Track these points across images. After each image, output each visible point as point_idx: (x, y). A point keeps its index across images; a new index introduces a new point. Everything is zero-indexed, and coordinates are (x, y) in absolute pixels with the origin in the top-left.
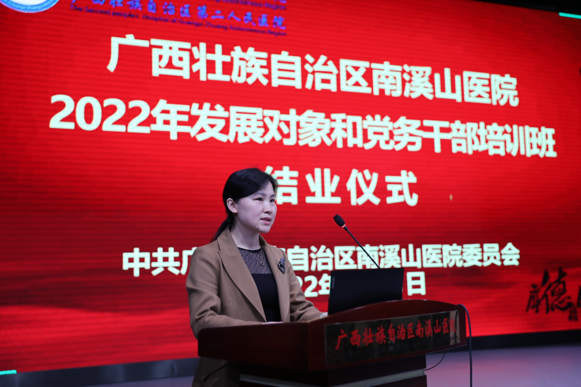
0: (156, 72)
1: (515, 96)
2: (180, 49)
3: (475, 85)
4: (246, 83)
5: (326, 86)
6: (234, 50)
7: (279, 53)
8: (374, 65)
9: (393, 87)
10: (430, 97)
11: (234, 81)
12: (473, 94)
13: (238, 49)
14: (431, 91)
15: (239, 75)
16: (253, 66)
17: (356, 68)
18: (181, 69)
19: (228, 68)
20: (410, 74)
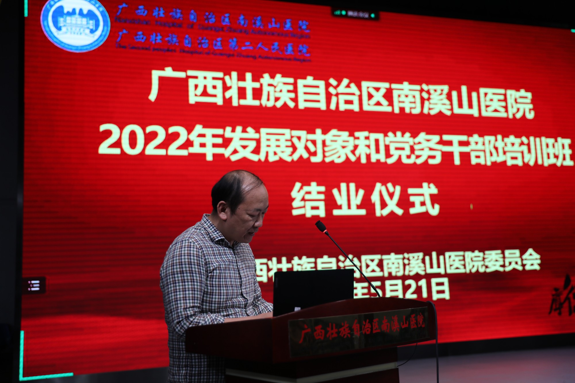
0: (192, 100)
1: (530, 110)
2: (214, 78)
3: (491, 100)
4: (274, 106)
5: (349, 107)
6: (263, 77)
7: (305, 78)
8: (394, 86)
9: (413, 105)
10: (449, 113)
11: (264, 105)
12: (489, 109)
13: (266, 76)
14: (449, 107)
15: (268, 100)
16: (281, 91)
17: (377, 89)
18: (215, 96)
19: (257, 93)
20: (428, 92)
